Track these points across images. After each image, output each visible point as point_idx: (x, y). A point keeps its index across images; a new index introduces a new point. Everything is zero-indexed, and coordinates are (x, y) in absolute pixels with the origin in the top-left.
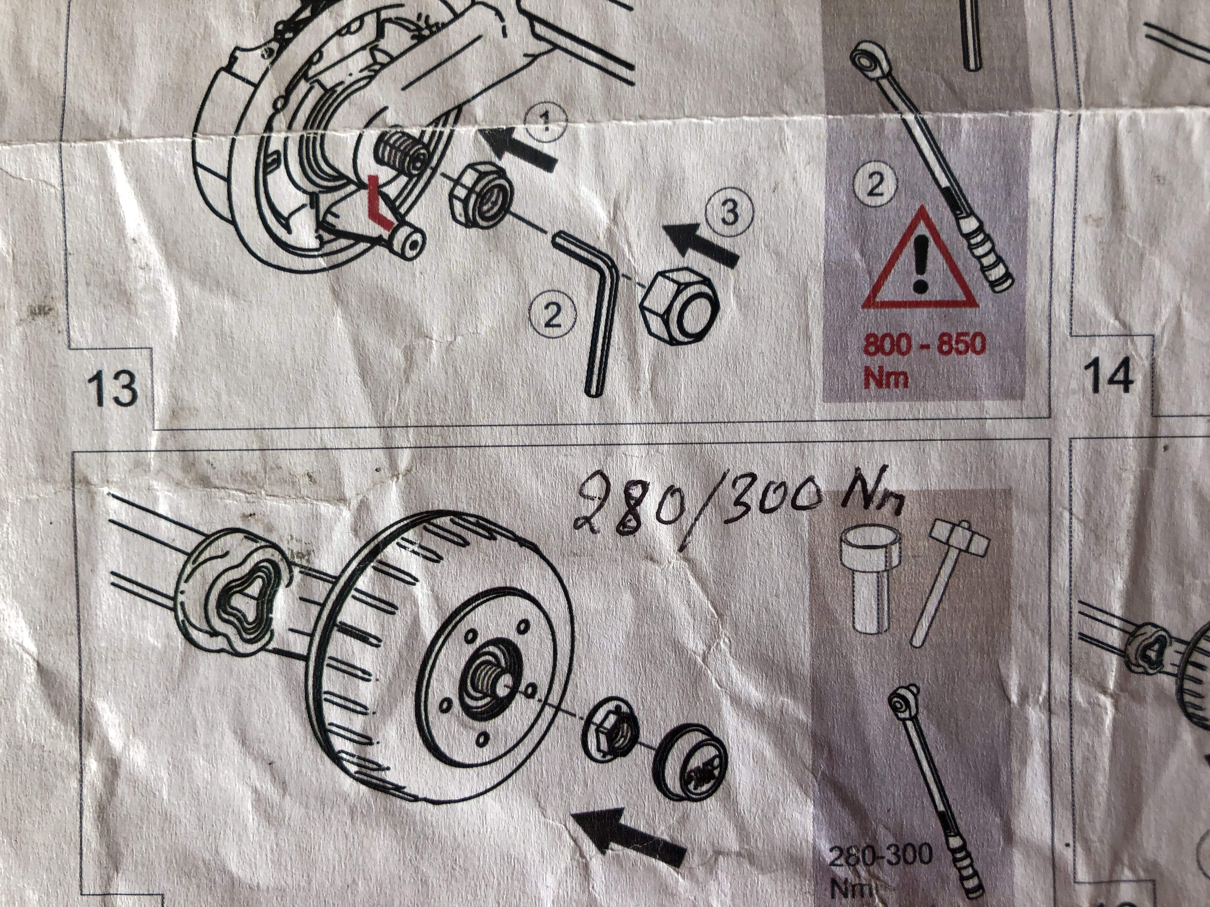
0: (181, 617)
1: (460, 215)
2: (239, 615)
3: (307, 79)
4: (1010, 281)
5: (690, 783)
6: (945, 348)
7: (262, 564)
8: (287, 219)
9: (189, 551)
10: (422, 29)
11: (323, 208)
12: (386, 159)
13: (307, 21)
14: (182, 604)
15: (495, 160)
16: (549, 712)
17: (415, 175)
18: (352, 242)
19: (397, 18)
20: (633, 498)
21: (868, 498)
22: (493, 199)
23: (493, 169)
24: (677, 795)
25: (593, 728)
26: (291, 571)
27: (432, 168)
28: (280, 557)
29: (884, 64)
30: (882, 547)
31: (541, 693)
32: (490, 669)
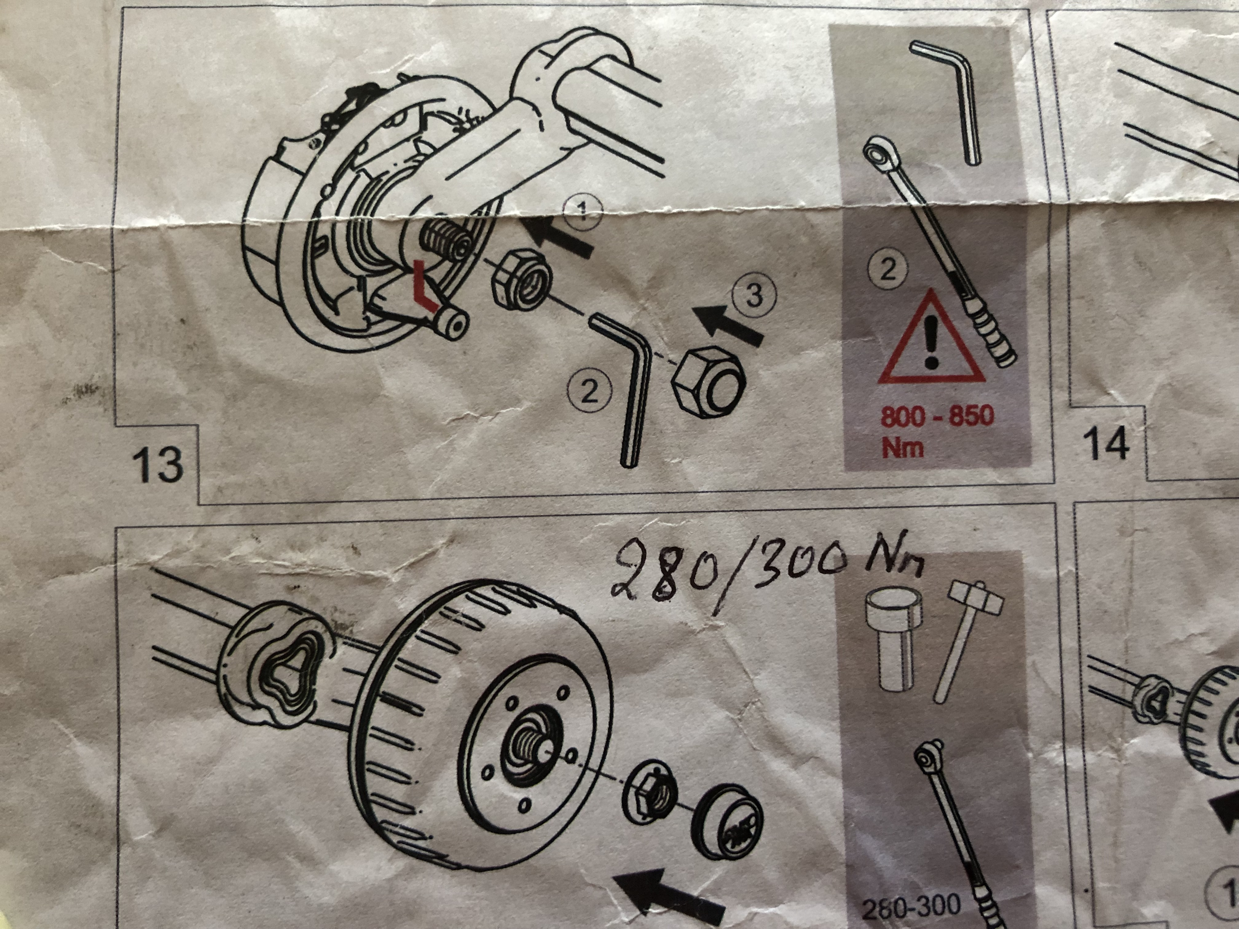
0: (223, 690)
1: (502, 298)
2: (282, 687)
3: (353, 169)
4: (1013, 358)
5: (727, 842)
6: (957, 419)
7: (306, 636)
8: (335, 301)
9: (233, 624)
10: (463, 123)
11: (369, 293)
12: (431, 245)
13: (352, 114)
14: (225, 677)
15: (535, 247)
16: (590, 776)
17: (459, 261)
18: (398, 323)
19: (438, 112)
20: (668, 565)
21: (890, 562)
22: (534, 283)
23: (533, 255)
24: (716, 855)
25: (632, 791)
26: (334, 643)
27: (475, 254)
28: (324, 629)
29: (894, 157)
30: (904, 608)
31: (582, 759)
32: (531, 736)
